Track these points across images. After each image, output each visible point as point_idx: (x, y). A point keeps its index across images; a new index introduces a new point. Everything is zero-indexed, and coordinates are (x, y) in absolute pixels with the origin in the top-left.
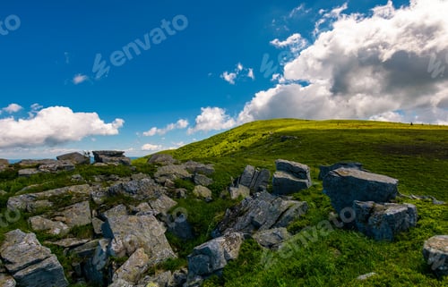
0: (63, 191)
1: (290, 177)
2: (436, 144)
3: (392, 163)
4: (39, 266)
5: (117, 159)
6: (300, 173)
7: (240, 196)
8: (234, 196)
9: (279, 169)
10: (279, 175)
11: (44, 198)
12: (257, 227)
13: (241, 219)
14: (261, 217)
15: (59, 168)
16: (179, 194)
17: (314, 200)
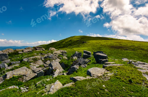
0: (34, 57)
1: (87, 54)
2: (124, 46)
3: (112, 51)
4: (40, 71)
5: (41, 49)
6: (89, 54)
7: (75, 59)
8: (74, 59)
9: (84, 53)
10: (84, 54)
11: (31, 59)
12: (81, 65)
13: (77, 63)
14: (81, 63)
15: (28, 52)
16: (60, 58)
17: (92, 59)
